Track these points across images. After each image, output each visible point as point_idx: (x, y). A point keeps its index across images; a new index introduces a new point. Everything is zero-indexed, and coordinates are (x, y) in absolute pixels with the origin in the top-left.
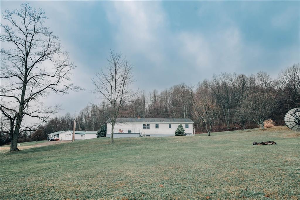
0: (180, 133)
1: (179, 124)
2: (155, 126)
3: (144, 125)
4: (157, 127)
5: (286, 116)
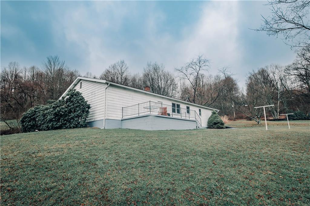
2: (186, 109)
3: (174, 105)
4: (188, 111)
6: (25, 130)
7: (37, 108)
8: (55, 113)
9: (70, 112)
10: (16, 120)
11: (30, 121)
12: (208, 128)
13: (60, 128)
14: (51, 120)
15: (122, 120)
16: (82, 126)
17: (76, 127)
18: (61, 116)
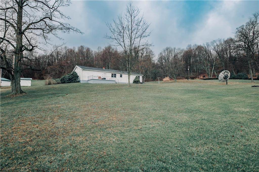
0: (136, 82)
1: (136, 76)
2: (120, 76)
3: (113, 74)
4: (121, 76)
5: (220, 74)
6: (62, 83)
7: (65, 76)
8: (69, 78)
9: (73, 78)
10: (59, 79)
11: (63, 80)
12: (133, 83)
13: (70, 82)
14: (68, 80)
15: (88, 80)
16: (76, 82)
17: (74, 82)
18: (70, 79)
